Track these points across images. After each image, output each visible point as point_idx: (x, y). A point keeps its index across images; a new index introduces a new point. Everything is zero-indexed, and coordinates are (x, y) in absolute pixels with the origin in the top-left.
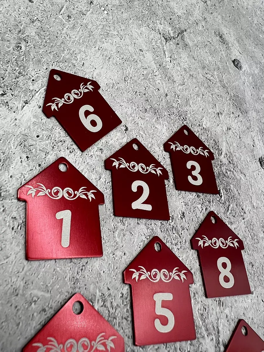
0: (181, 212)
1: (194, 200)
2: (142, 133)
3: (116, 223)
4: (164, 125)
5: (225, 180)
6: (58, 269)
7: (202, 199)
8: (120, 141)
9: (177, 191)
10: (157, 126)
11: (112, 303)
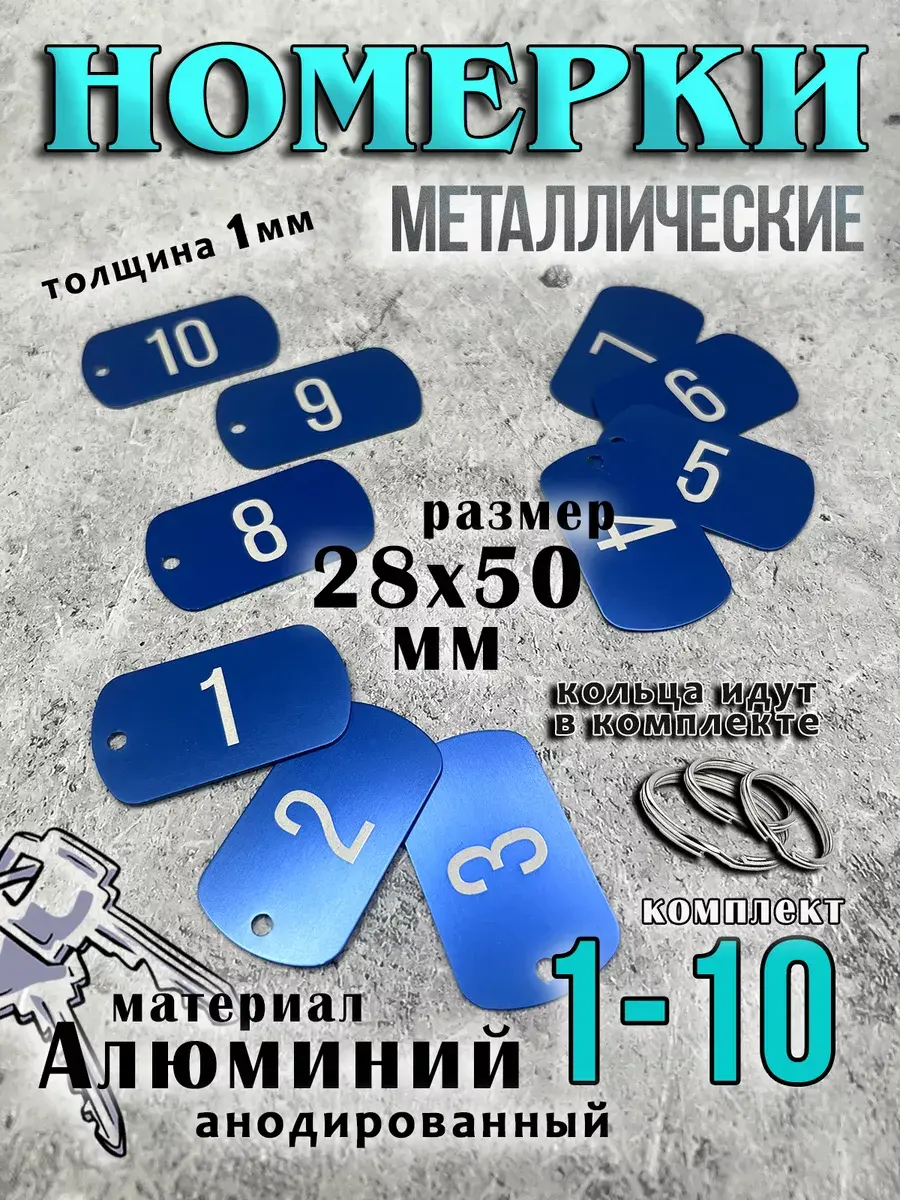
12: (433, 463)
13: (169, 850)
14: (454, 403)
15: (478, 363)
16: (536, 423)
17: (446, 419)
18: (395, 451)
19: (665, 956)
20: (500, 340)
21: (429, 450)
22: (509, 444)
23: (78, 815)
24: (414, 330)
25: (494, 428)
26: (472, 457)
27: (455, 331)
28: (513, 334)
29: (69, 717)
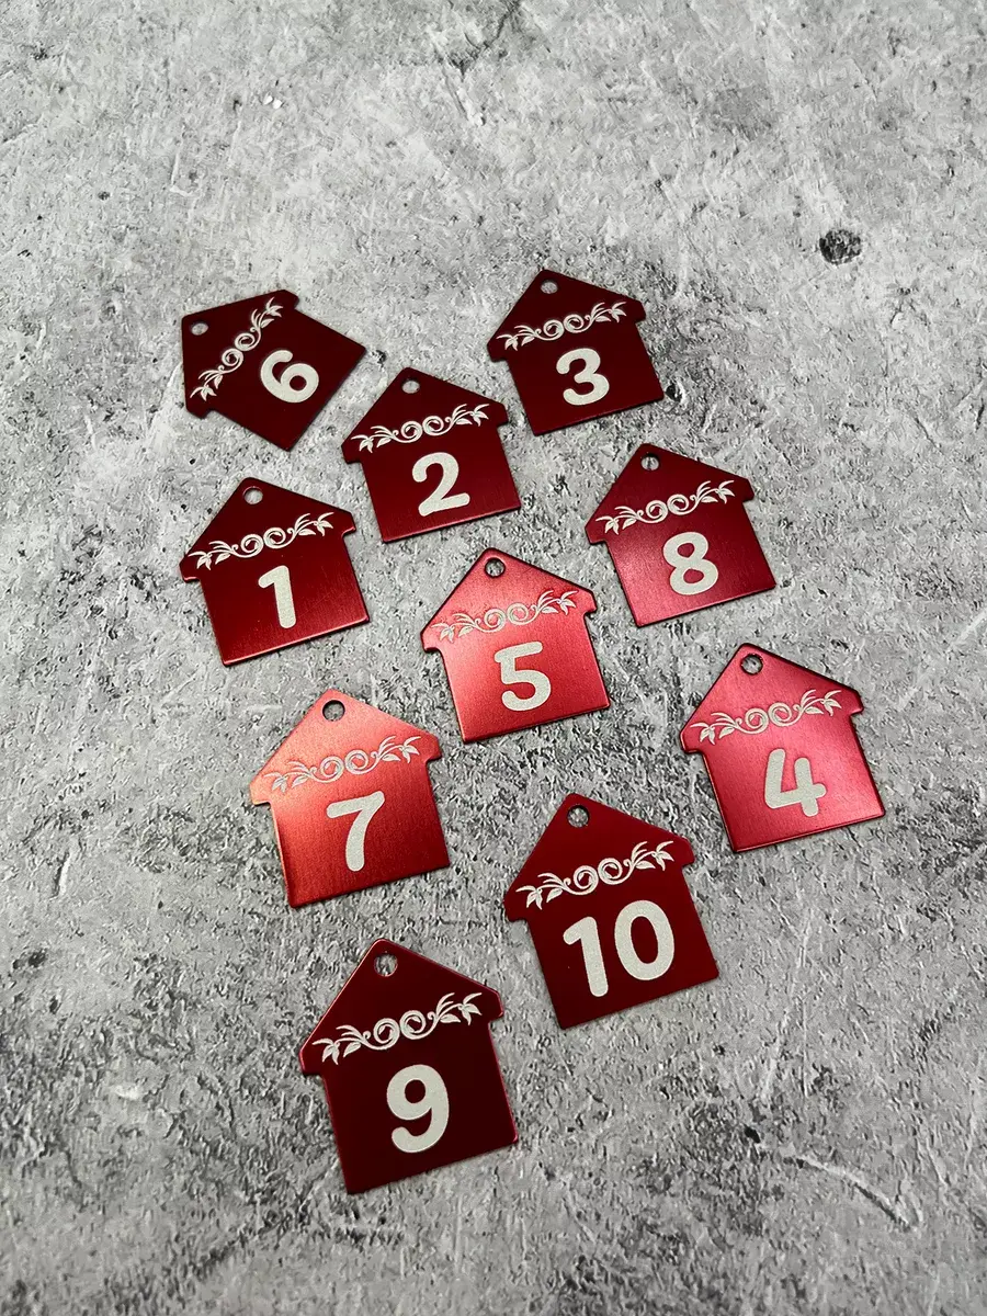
0: (554, 480)
1: (591, 439)
2: (423, 348)
3: (392, 555)
4: (484, 300)
5: (688, 351)
6: (287, 665)
7: (617, 428)
8: (372, 390)
9: (538, 439)
10: (464, 313)
11: (405, 689)
12: (558, 238)
13: (229, 714)
14: (589, 153)
15: (624, 100)
16: (695, 189)
17: (579, 176)
18: (510, 217)
19: (799, 869)
20: (654, 69)
21: (555, 219)
22: (659, 216)
23: (121, 667)
24: (542, 47)
25: (640, 193)
26: (611, 230)
27: (595, 52)
28: (673, 61)
29: (106, 549)
